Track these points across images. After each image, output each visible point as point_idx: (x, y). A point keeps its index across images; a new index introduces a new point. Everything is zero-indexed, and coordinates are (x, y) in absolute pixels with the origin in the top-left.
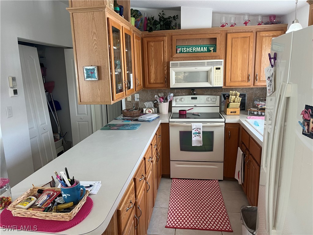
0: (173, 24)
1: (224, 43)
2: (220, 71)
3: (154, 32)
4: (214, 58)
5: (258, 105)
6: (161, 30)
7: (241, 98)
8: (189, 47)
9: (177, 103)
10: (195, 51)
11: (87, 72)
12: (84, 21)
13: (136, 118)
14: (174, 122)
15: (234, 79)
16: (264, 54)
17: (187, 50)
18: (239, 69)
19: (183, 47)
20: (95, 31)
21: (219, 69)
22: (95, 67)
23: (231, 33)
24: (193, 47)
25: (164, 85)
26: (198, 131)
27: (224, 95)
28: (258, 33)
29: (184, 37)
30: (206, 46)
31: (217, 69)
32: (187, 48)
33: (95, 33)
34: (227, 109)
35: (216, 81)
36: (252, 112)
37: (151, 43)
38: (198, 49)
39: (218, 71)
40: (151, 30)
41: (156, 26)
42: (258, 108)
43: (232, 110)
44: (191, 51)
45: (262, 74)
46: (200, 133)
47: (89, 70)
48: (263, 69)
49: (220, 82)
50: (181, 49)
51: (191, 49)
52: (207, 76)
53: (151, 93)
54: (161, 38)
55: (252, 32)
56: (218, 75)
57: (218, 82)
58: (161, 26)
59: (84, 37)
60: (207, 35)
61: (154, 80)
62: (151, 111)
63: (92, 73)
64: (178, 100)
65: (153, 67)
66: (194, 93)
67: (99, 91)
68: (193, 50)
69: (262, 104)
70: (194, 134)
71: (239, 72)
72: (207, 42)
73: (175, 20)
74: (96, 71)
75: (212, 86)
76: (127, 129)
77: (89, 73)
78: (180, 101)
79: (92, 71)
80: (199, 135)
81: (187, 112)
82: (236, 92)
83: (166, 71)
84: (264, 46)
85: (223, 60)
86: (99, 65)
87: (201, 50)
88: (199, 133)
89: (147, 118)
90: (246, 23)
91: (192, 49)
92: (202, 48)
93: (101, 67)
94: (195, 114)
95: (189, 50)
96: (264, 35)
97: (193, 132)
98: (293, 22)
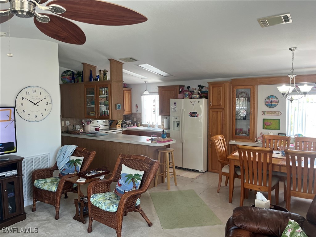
5: (127, 122)
43: (118, 126)
62: (82, 130)
98: (146, 90)
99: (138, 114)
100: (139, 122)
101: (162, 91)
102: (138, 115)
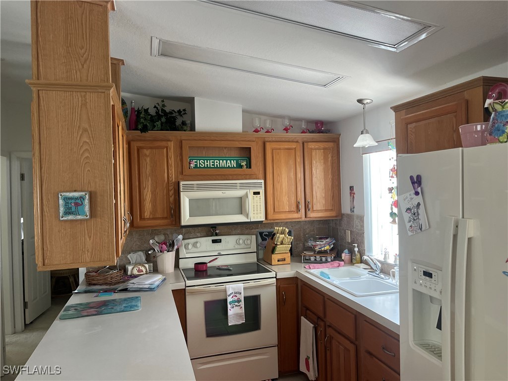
0: (179, 122)
1: (261, 155)
2: (260, 196)
3: (150, 134)
4: (248, 177)
5: (315, 246)
6: (162, 130)
7: (293, 238)
8: (209, 159)
9: (188, 251)
10: (219, 166)
11: (66, 204)
12: (63, 106)
13: (121, 287)
14: (194, 286)
15: (279, 210)
16: (315, 174)
17: (206, 163)
18: (284, 194)
19: (198, 159)
20: (87, 126)
21: (258, 193)
22: (86, 194)
23: (270, 142)
24: (214, 160)
25: (169, 221)
26: (236, 298)
27: (261, 234)
28: (305, 144)
29: (200, 144)
30: (235, 160)
31: (255, 193)
32: (206, 161)
33: (85, 130)
34: (273, 255)
35: (255, 212)
36: (307, 258)
37: (145, 150)
38: (223, 163)
39: (257, 197)
40: (144, 129)
41: (155, 124)
42: (315, 251)
43: (280, 257)
44: (211, 166)
45: (315, 200)
46: (241, 301)
47: (71, 198)
48: (316, 193)
49: (260, 213)
50: (195, 162)
51: (212, 162)
52: (241, 205)
53: (140, 235)
54: (164, 144)
55: (297, 142)
56: (257, 203)
57: (257, 214)
58: (162, 124)
59: (62, 137)
60: (237, 142)
61: (151, 213)
62: (143, 269)
63: (77, 205)
64: (190, 246)
65: (148, 191)
66: (216, 233)
67: (90, 240)
68: (216, 164)
69: (320, 245)
70: (230, 304)
71: (285, 199)
72: (235, 153)
73: (181, 116)
74: (87, 202)
75: (249, 221)
76: (118, 310)
77: (70, 206)
78: (194, 248)
79: (78, 202)
80: (238, 304)
81: (209, 265)
82: (284, 228)
83: (173, 197)
84: (314, 162)
85: (263, 181)
86: (93, 189)
87: (228, 165)
88: (239, 301)
89: (147, 283)
90: (286, 130)
91: (214, 162)
92: (229, 161)
93: (96, 193)
94: (223, 268)
95: (208, 163)
96: (313, 147)
97: (230, 299)
98: (362, 133)
99: (355, 218)
100: (356, 249)
101: (407, 124)
102: (356, 222)
